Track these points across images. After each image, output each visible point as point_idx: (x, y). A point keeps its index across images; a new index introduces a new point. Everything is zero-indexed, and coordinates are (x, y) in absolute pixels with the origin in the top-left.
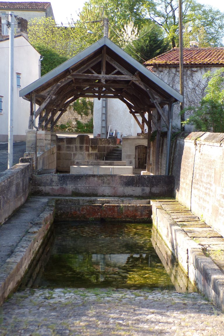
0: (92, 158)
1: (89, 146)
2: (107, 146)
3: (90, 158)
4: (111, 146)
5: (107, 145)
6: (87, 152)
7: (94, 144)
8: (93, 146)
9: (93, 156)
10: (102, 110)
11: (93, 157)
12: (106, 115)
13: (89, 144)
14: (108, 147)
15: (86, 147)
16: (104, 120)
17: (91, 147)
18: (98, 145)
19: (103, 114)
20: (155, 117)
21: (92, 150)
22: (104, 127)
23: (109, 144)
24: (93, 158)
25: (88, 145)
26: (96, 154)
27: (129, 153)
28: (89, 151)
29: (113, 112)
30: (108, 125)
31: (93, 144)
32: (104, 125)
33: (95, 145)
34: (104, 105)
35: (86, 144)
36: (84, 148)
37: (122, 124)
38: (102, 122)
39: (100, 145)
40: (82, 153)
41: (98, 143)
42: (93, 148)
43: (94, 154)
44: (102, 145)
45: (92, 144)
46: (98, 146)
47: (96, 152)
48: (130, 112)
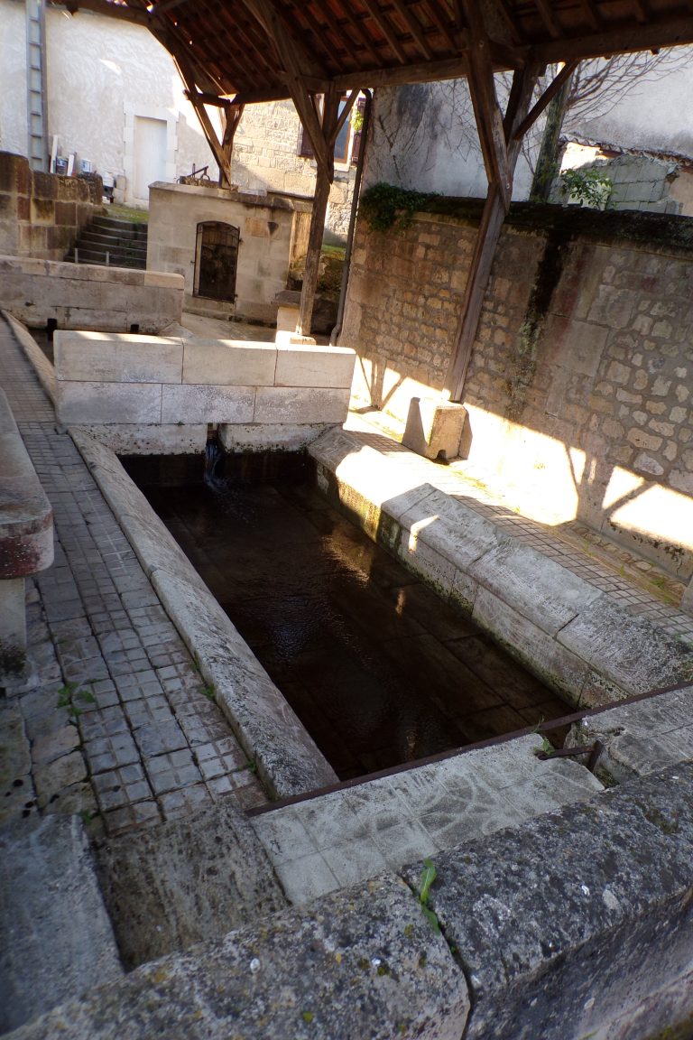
0: (41, 242)
1: (29, 200)
2: (79, 206)
3: (34, 243)
4: (91, 207)
5: (78, 202)
6: (24, 223)
7: (44, 195)
8: (41, 199)
9: (41, 238)
10: (29, 79)
11: (44, 240)
12: (42, 99)
13: (30, 192)
14: (82, 210)
15: (21, 200)
16: (39, 116)
17: (37, 202)
18: (56, 198)
19: (33, 92)
20: (382, 123)
21: (38, 216)
22: (39, 137)
23: (84, 198)
24: (44, 245)
25: (26, 196)
26: (50, 230)
27: (173, 244)
28: (28, 218)
29: (63, 93)
30: (49, 134)
31: (40, 192)
32: (38, 131)
33: (47, 199)
34: (37, 64)
35: (21, 189)
36: (14, 204)
37: (96, 137)
38: (30, 121)
39: (62, 201)
40: (7, 222)
41: (56, 192)
42: (44, 208)
43: (44, 228)
44: (67, 199)
45: (37, 193)
46: (55, 201)
47: (49, 222)
48: (186, 92)
